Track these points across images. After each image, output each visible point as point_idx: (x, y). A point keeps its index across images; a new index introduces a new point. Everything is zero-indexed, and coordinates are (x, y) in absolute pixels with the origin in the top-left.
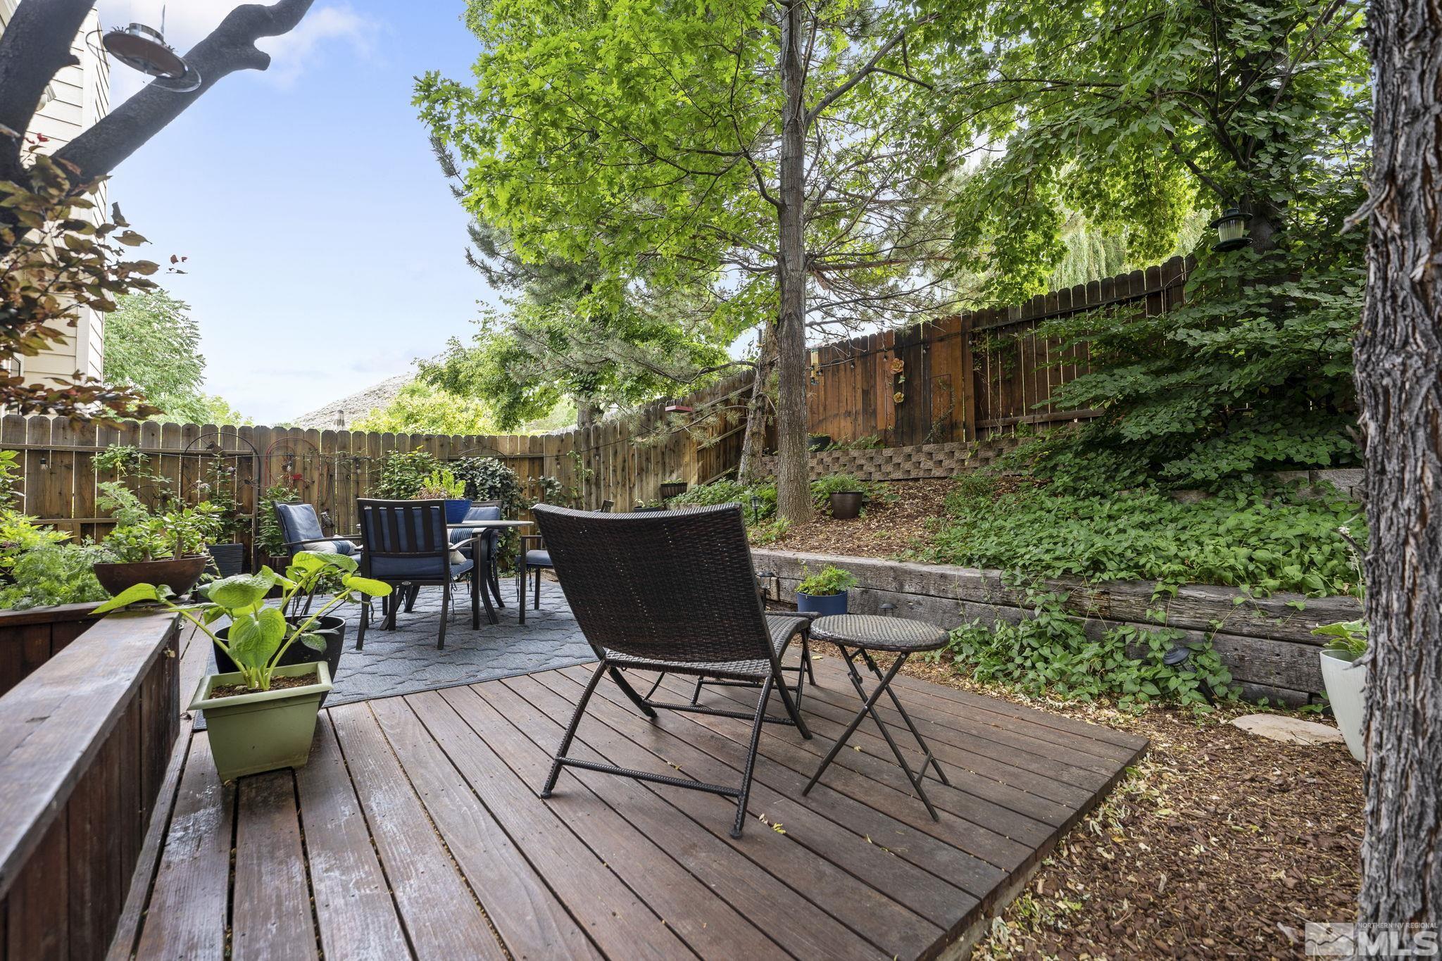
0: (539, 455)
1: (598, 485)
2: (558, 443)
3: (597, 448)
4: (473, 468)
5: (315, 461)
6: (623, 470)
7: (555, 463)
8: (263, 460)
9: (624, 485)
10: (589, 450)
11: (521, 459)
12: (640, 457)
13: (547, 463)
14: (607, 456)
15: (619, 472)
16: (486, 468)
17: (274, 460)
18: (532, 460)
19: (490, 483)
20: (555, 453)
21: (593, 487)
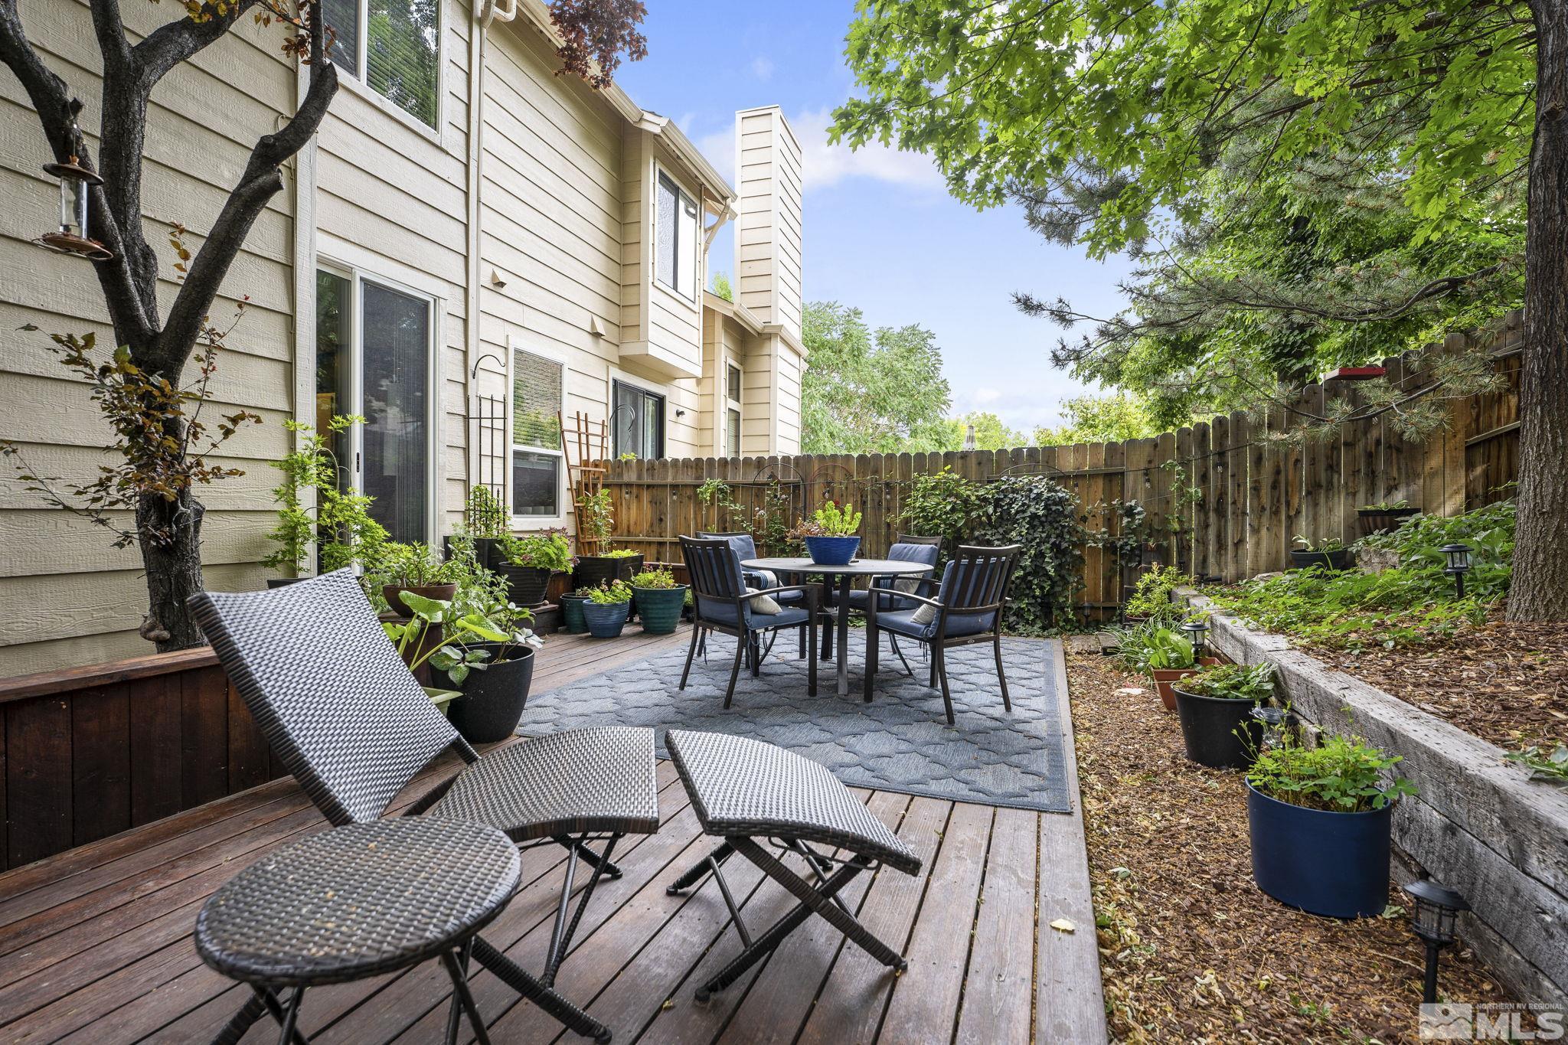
0: (1118, 469)
1: (1221, 512)
2: (1148, 449)
3: (1221, 454)
4: (1014, 491)
5: (851, 487)
6: (1275, 486)
7: (1141, 479)
8: (808, 488)
9: (1276, 512)
10: (1205, 457)
11: (1093, 476)
12: (1313, 462)
13: (1130, 480)
14: (1240, 464)
15: (1265, 491)
16: (1031, 490)
17: (816, 487)
18: (1109, 477)
19: (1032, 509)
20: (1143, 465)
21: (1212, 517)
